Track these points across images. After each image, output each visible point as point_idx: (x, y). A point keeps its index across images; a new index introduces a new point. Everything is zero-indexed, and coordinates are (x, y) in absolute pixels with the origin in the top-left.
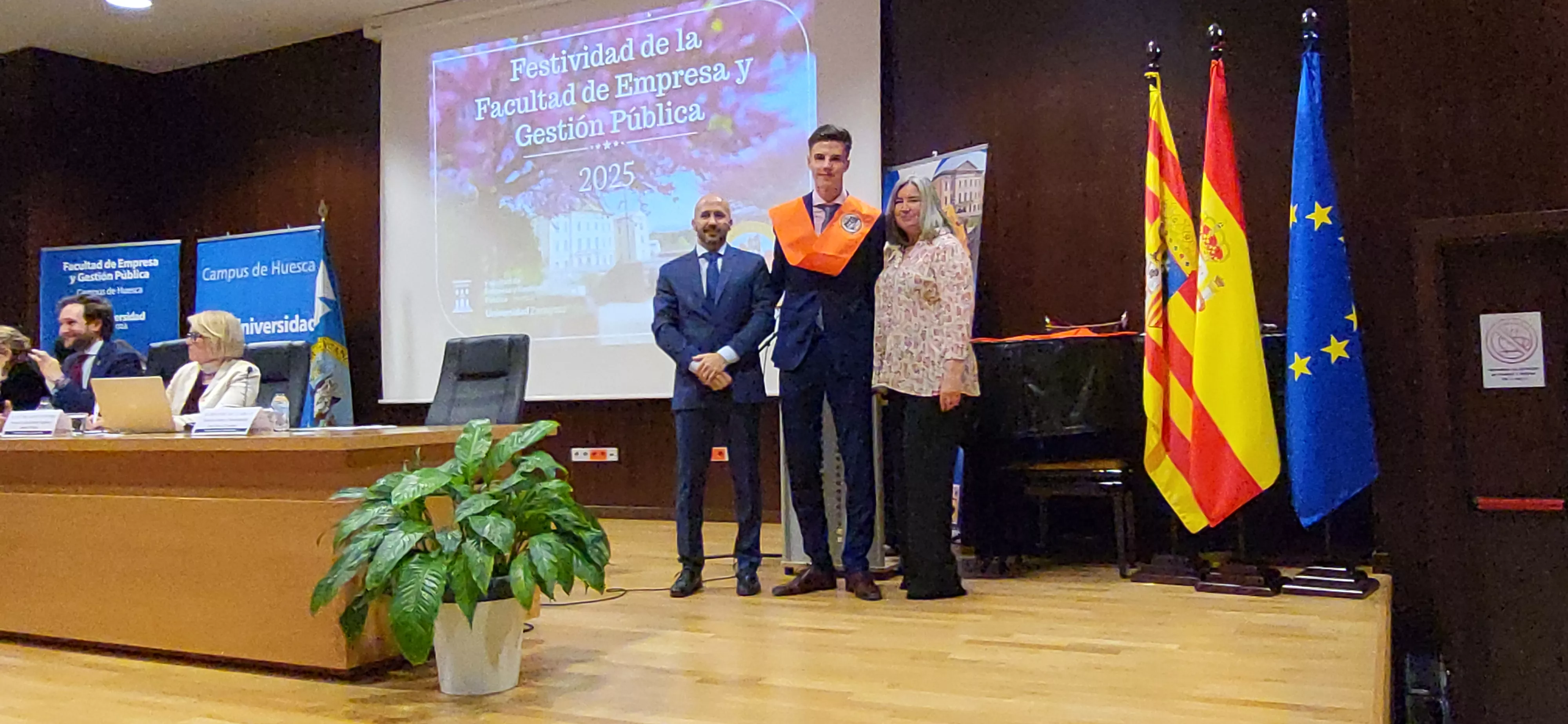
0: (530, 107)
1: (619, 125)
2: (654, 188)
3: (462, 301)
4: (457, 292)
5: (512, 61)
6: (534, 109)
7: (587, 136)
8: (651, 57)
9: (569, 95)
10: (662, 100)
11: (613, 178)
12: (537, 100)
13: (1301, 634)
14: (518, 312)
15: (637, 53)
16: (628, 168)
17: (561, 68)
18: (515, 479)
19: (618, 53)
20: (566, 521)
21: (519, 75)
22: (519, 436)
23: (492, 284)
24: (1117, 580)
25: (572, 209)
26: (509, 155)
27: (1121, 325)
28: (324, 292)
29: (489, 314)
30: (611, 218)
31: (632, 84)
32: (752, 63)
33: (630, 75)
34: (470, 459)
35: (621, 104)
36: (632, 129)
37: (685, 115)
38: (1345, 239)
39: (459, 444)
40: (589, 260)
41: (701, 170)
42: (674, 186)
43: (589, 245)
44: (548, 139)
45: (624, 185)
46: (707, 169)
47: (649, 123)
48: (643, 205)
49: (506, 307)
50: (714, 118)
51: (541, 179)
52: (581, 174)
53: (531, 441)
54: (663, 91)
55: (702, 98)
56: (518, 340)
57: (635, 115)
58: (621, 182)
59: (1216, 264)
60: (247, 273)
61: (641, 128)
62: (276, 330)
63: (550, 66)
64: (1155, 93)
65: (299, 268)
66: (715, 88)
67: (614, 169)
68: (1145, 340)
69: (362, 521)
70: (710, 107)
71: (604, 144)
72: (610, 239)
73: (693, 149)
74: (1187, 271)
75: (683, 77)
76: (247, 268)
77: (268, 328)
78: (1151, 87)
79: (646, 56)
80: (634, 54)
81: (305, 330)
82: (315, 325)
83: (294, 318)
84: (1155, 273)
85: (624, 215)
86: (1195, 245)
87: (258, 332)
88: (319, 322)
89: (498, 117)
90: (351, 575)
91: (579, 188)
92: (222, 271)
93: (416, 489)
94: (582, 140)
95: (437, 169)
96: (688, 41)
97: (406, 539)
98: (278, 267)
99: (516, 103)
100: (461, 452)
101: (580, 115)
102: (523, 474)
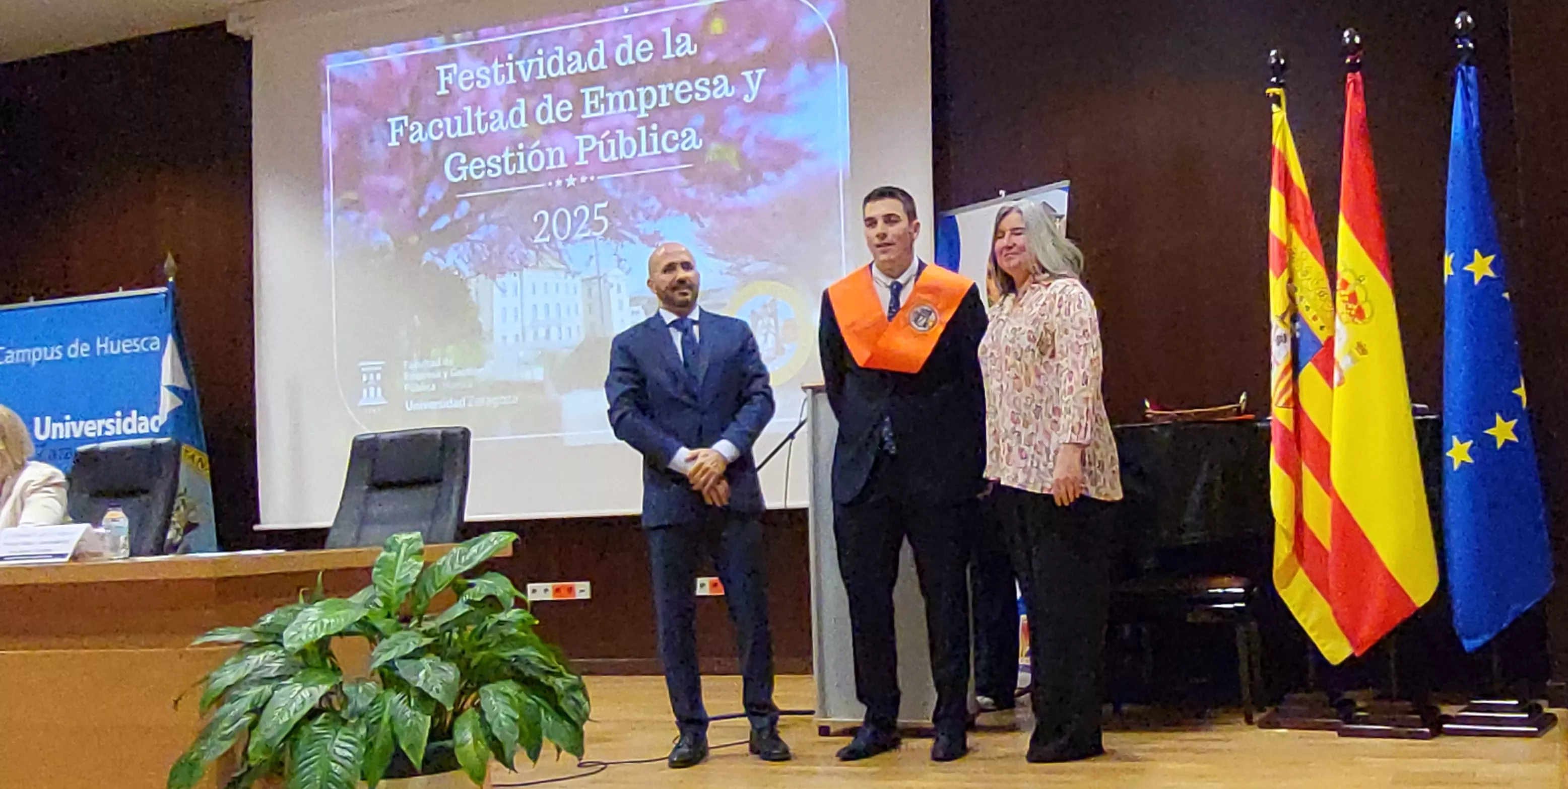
0: (464, 129)
1: (587, 155)
2: (636, 238)
3: (372, 389)
4: (365, 379)
5: (438, 68)
6: (470, 132)
7: (544, 170)
8: (629, 66)
9: (517, 116)
10: (642, 122)
11: (579, 225)
12: (474, 120)
14: (450, 404)
15: (609, 61)
16: (600, 212)
17: (507, 78)
18: (460, 610)
19: (584, 60)
21: (447, 86)
22: (460, 556)
23: (415, 366)
24: (1239, 728)
25: (523, 265)
26: (436, 193)
27: (1239, 408)
28: (173, 381)
29: (410, 405)
30: (578, 279)
31: (605, 101)
32: (764, 75)
33: (602, 89)
34: (395, 586)
35: (591, 126)
36: (605, 160)
37: (675, 142)
39: (377, 567)
40: (548, 332)
41: (699, 215)
42: (661, 233)
43: (547, 312)
44: (489, 172)
45: (595, 234)
46: (704, 215)
47: (628, 152)
48: (619, 258)
49: (434, 397)
50: (714, 146)
51: (481, 225)
52: (535, 219)
53: (477, 560)
54: (647, 111)
55: (700, 121)
56: (454, 435)
57: (609, 141)
58: (590, 231)
59: (1355, 326)
60: (59, 352)
61: (616, 159)
62: (103, 432)
63: (491, 76)
64: (1279, 115)
65: (137, 345)
66: (715, 108)
67: (581, 212)
68: (1271, 424)
69: (242, 671)
70: (709, 132)
71: (567, 180)
72: (577, 306)
73: (687, 187)
74: (1322, 337)
75: (673, 92)
76: (60, 347)
77: (90, 428)
78: (1274, 107)
79: (621, 63)
80: (607, 62)
81: (147, 431)
82: (160, 424)
83: (130, 416)
84: (1281, 339)
85: (595, 274)
86: (1331, 305)
87: (77, 435)
88: (165, 419)
89: (419, 141)
90: (227, 747)
91: (533, 237)
92: (23, 352)
93: (319, 627)
94: (537, 174)
95: (335, 211)
96: (679, 44)
97: (305, 693)
98: (105, 346)
99: (445, 124)
100: (380, 576)
101: (534, 141)
102: (470, 603)
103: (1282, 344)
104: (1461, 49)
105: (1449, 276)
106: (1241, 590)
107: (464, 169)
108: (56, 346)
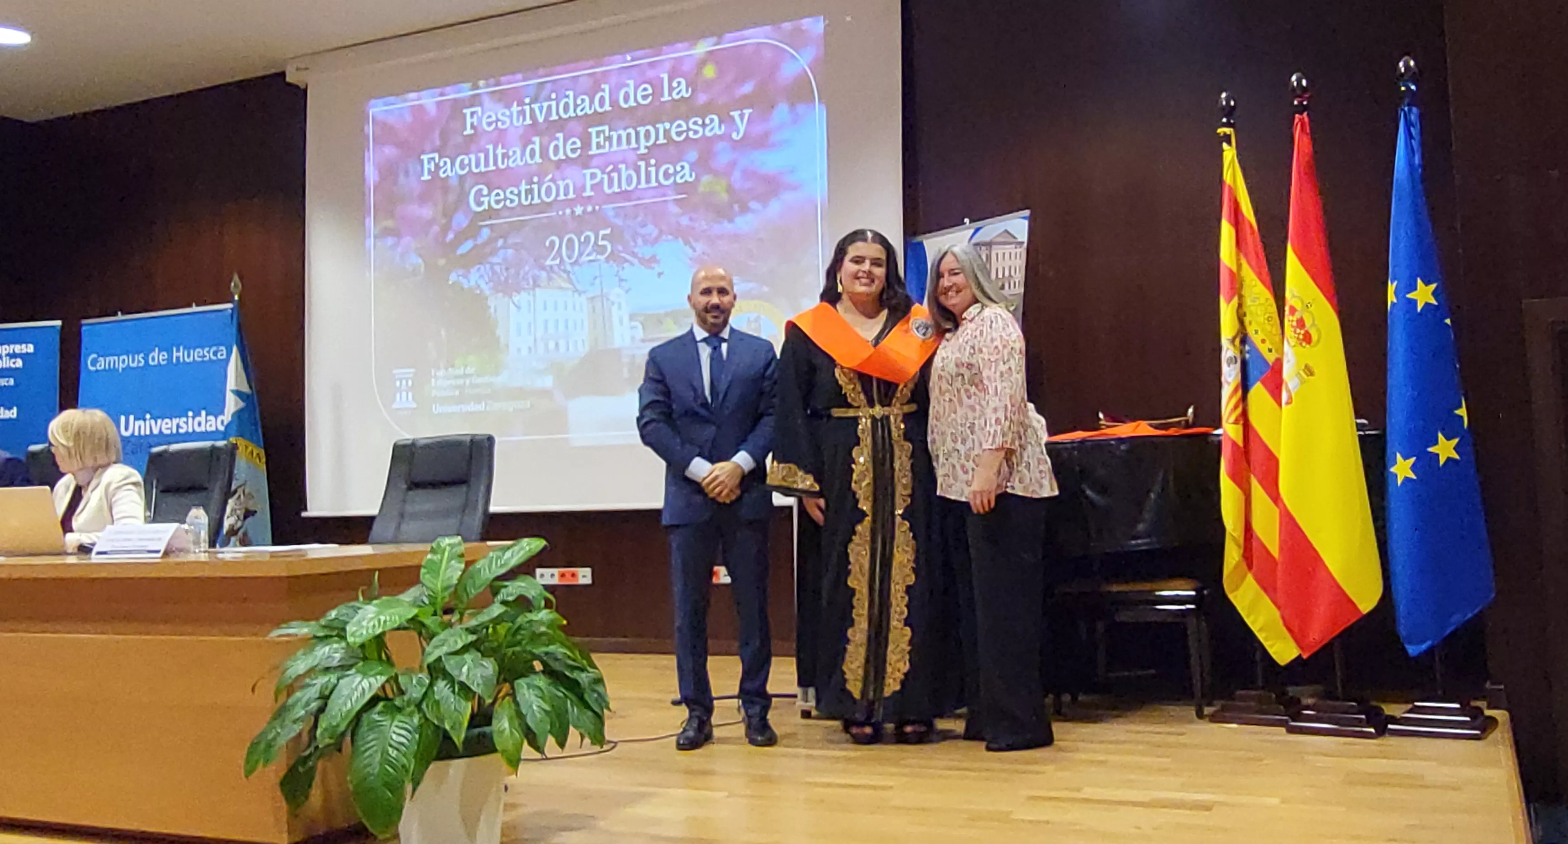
0: (487, 164)
1: (593, 187)
2: (635, 261)
3: (404, 394)
4: (398, 383)
5: (465, 111)
6: (491, 167)
7: (555, 200)
8: (631, 108)
9: (533, 151)
10: (642, 157)
11: (585, 249)
12: (495, 157)
13: (1417, 783)
14: (472, 407)
15: (614, 103)
16: (604, 238)
17: (524, 119)
18: (497, 610)
19: (592, 102)
20: (557, 659)
21: (473, 126)
22: (498, 558)
23: (441, 373)
24: (1191, 722)
25: (536, 285)
26: (461, 220)
27: (1187, 421)
28: (237, 385)
29: (437, 409)
30: (583, 298)
31: (609, 139)
32: (750, 114)
33: (606, 128)
34: (439, 586)
35: (596, 161)
36: (608, 191)
37: (671, 175)
38: (1452, 321)
39: (425, 567)
40: (557, 344)
41: (691, 240)
42: (658, 258)
43: (557, 327)
44: (508, 202)
46: (696, 240)
47: (629, 184)
48: (621, 280)
49: (459, 401)
50: (706, 179)
51: (500, 249)
52: (547, 244)
53: (514, 562)
54: (647, 147)
55: (693, 155)
56: (480, 442)
57: (613, 174)
58: (594, 254)
60: (143, 361)
61: (619, 190)
62: (176, 431)
63: (511, 117)
64: (1229, 153)
66: (707, 145)
67: (587, 239)
68: (1222, 438)
69: (311, 662)
70: (702, 165)
71: (576, 209)
72: (582, 321)
73: (682, 215)
74: (1271, 358)
75: (670, 129)
76: (142, 355)
77: (167, 426)
78: (1225, 146)
79: (625, 106)
80: (612, 104)
81: (213, 429)
82: (226, 423)
83: (199, 415)
84: (1232, 361)
85: (599, 293)
86: (1279, 329)
87: (156, 431)
88: (230, 419)
89: (448, 176)
90: (298, 727)
91: (546, 260)
92: (112, 358)
93: (377, 623)
94: (549, 204)
95: (375, 237)
96: (674, 89)
97: (365, 684)
98: (181, 354)
99: (470, 160)
100: (427, 576)
101: (547, 175)
102: (504, 603)
103: (1232, 366)
105: (1393, 304)
106: (1192, 593)
107: (486, 199)
108: (138, 353)
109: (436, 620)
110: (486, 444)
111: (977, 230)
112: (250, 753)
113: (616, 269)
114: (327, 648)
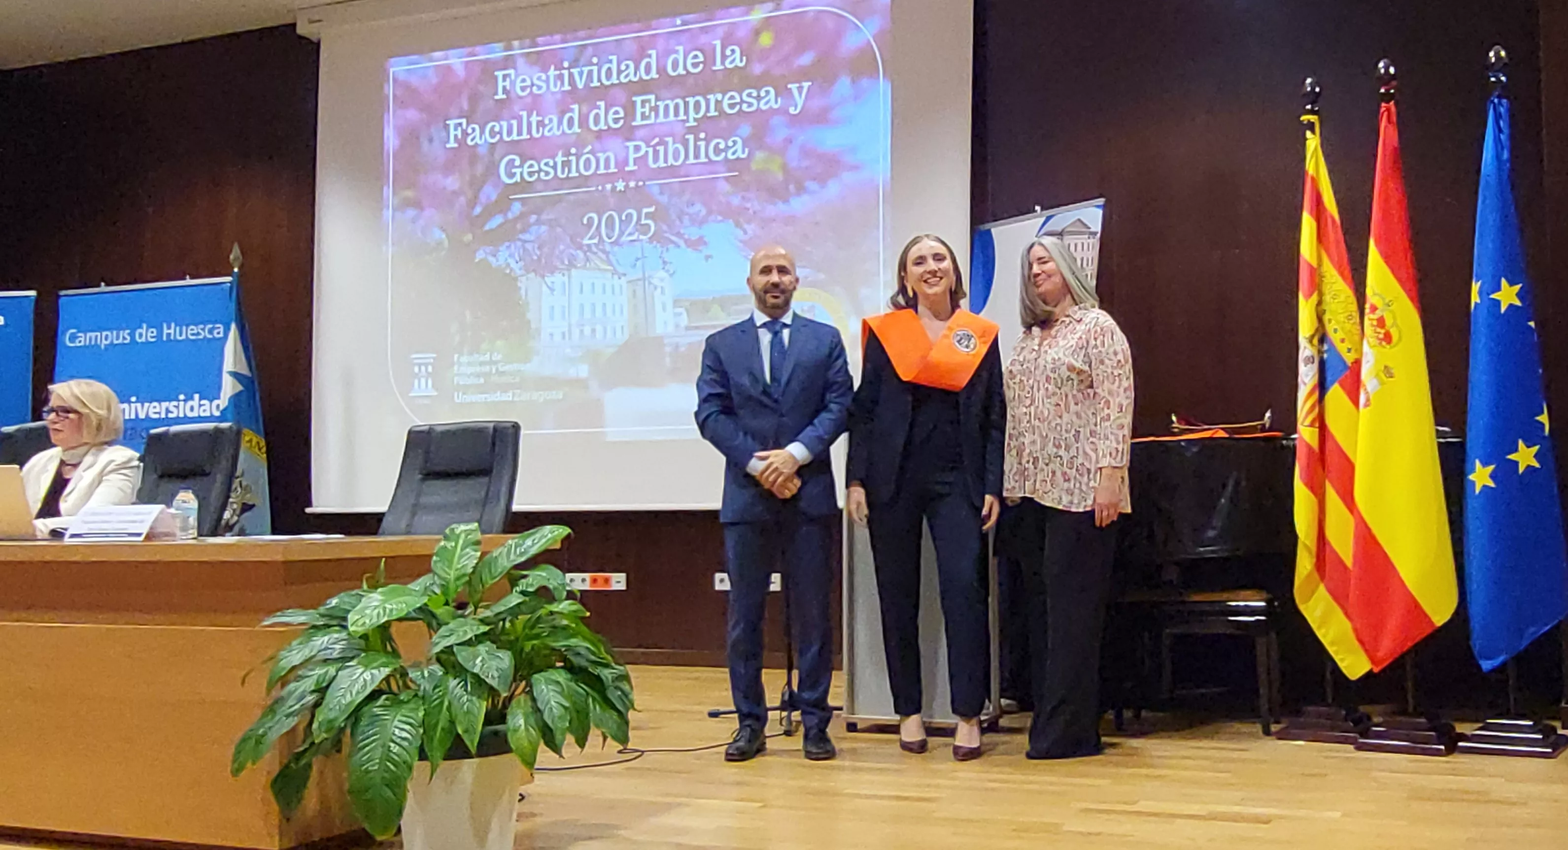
0: (520, 133)
1: (637, 161)
2: (681, 243)
3: (423, 381)
4: (416, 369)
5: (496, 73)
6: (525, 136)
7: (595, 174)
8: (679, 76)
9: (571, 121)
10: (690, 130)
11: (626, 230)
12: (529, 124)
14: (498, 397)
15: (661, 70)
16: (648, 216)
17: (563, 84)
18: (514, 599)
19: (637, 68)
20: (579, 654)
21: (505, 91)
22: (517, 547)
23: (464, 359)
24: (1257, 738)
25: (572, 265)
26: (490, 193)
27: (1263, 425)
28: (235, 365)
29: (459, 398)
30: (623, 281)
31: (655, 109)
32: (809, 88)
33: (652, 97)
34: (452, 575)
35: (641, 133)
36: (654, 166)
37: (722, 150)
39: (437, 554)
40: (594, 331)
41: (742, 221)
42: (706, 239)
43: (594, 311)
44: (542, 174)
46: (749, 222)
47: (676, 159)
48: (665, 263)
49: (482, 389)
50: (759, 155)
51: (533, 225)
52: (585, 221)
53: (534, 551)
54: (695, 120)
55: (746, 130)
56: (503, 428)
57: (658, 148)
58: (637, 234)
59: (1384, 350)
60: (128, 338)
61: (665, 165)
62: (167, 414)
63: (547, 81)
64: (1313, 142)
65: (200, 331)
66: (761, 118)
67: (630, 216)
68: (1297, 442)
69: (306, 653)
70: (755, 141)
71: (616, 184)
72: (622, 305)
73: (733, 193)
74: (1349, 358)
75: (721, 102)
76: (128, 331)
77: (154, 410)
78: (1308, 134)
79: (673, 74)
80: (658, 72)
81: (208, 414)
82: (221, 408)
83: (192, 399)
84: (1310, 360)
85: (640, 276)
86: (1359, 328)
87: (142, 416)
88: (226, 403)
89: (476, 144)
90: (292, 722)
91: (582, 239)
92: (93, 334)
93: (382, 612)
94: (587, 177)
95: (394, 210)
96: (728, 56)
97: (367, 676)
98: (172, 331)
99: (501, 127)
100: (439, 565)
101: (584, 147)
102: (523, 593)
103: (1309, 366)
104: (1493, 82)
105: (1476, 304)
106: (1263, 604)
107: (518, 171)
108: (124, 329)
109: (448, 611)
110: (511, 431)
111: (1049, 218)
112: (238, 752)
113: (660, 250)
114: (326, 638)
